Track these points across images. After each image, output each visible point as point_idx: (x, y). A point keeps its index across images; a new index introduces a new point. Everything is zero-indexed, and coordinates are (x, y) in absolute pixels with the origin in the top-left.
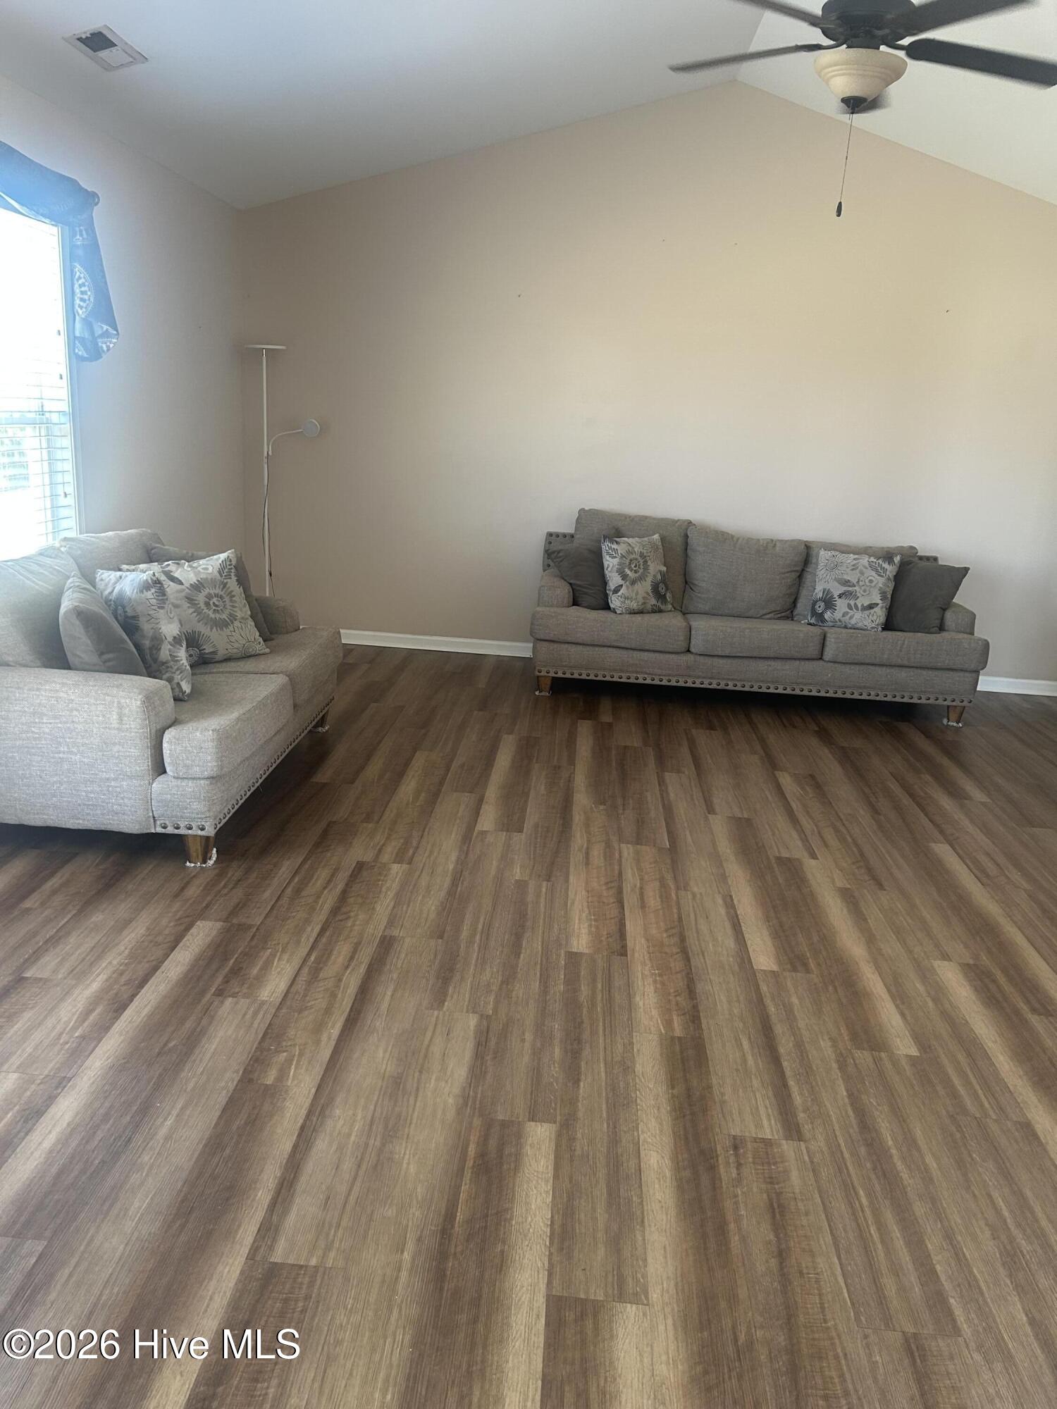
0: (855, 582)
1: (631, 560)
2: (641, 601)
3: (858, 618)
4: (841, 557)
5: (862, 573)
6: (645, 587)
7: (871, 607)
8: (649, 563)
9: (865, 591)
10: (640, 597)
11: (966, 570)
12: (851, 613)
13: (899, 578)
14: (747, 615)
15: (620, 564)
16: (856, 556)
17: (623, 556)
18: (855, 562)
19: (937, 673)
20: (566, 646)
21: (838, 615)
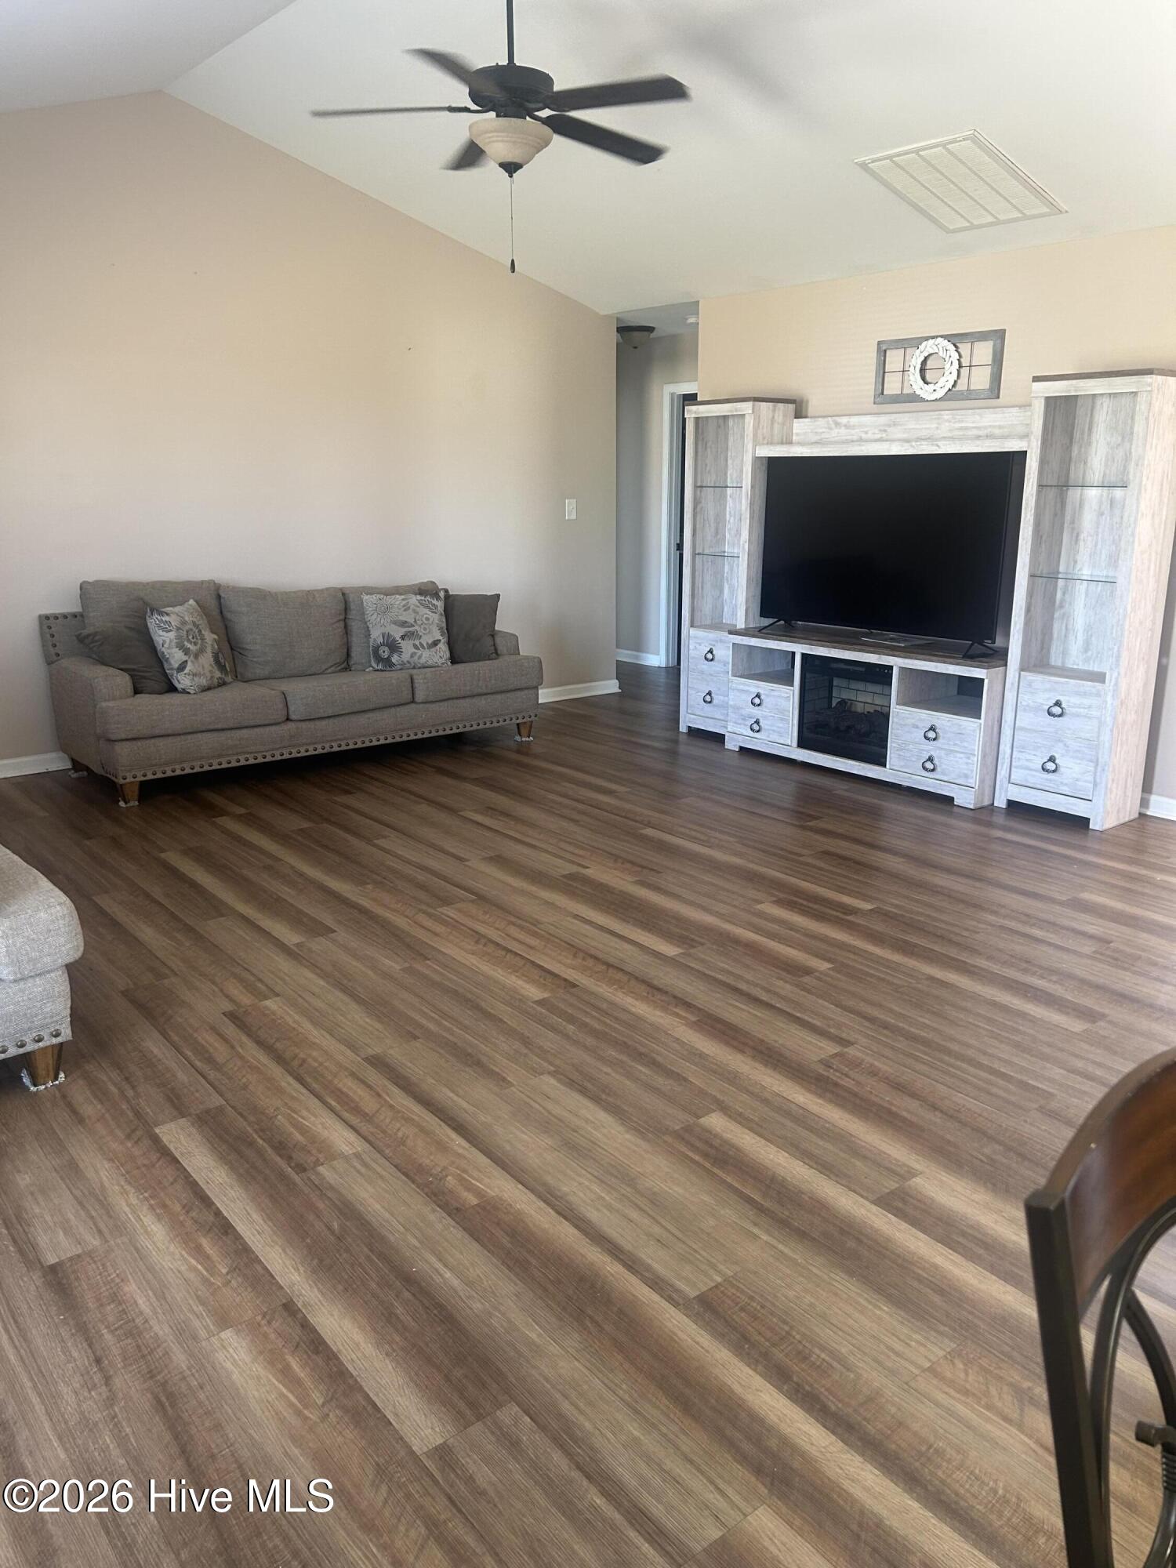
0: (412, 621)
1: (187, 632)
2: (208, 675)
3: (426, 656)
4: (389, 600)
5: (414, 611)
6: (207, 659)
7: (435, 643)
8: (203, 632)
9: (425, 629)
10: (207, 671)
11: (498, 596)
12: (419, 652)
13: (448, 612)
14: (309, 672)
15: (178, 637)
16: (403, 597)
17: (178, 629)
18: (404, 602)
19: (508, 695)
20: (153, 741)
21: (406, 657)
